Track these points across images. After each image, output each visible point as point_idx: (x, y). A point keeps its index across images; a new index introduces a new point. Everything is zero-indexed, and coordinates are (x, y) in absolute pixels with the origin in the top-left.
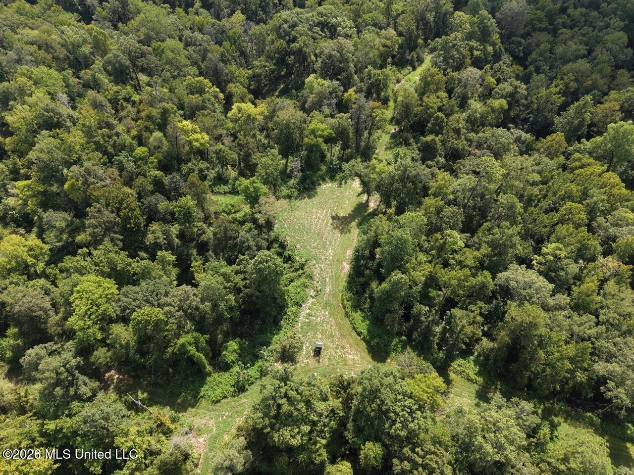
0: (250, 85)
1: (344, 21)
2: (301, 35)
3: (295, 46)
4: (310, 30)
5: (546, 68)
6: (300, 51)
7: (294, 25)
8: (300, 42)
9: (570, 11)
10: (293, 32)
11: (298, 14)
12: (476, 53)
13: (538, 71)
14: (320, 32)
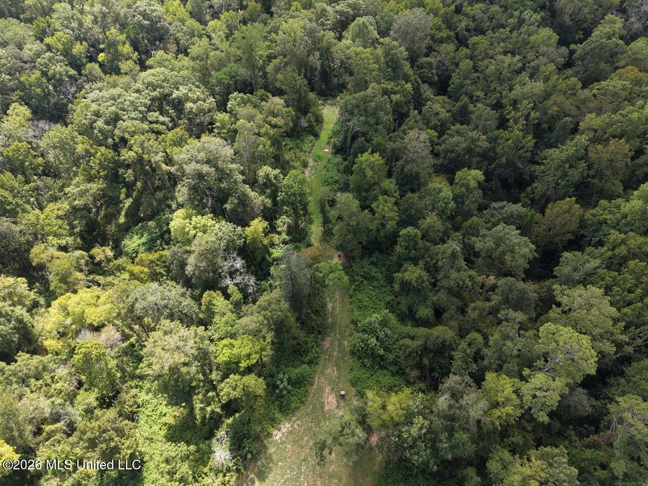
0: (73, 227)
1: (190, 90)
2: (133, 134)
3: (127, 155)
4: (144, 119)
5: (480, 94)
6: (140, 160)
7: (115, 120)
8: (135, 148)
9: (468, 9)
10: (117, 132)
11: (114, 99)
12: (395, 97)
13: (473, 99)
14: (161, 119)
